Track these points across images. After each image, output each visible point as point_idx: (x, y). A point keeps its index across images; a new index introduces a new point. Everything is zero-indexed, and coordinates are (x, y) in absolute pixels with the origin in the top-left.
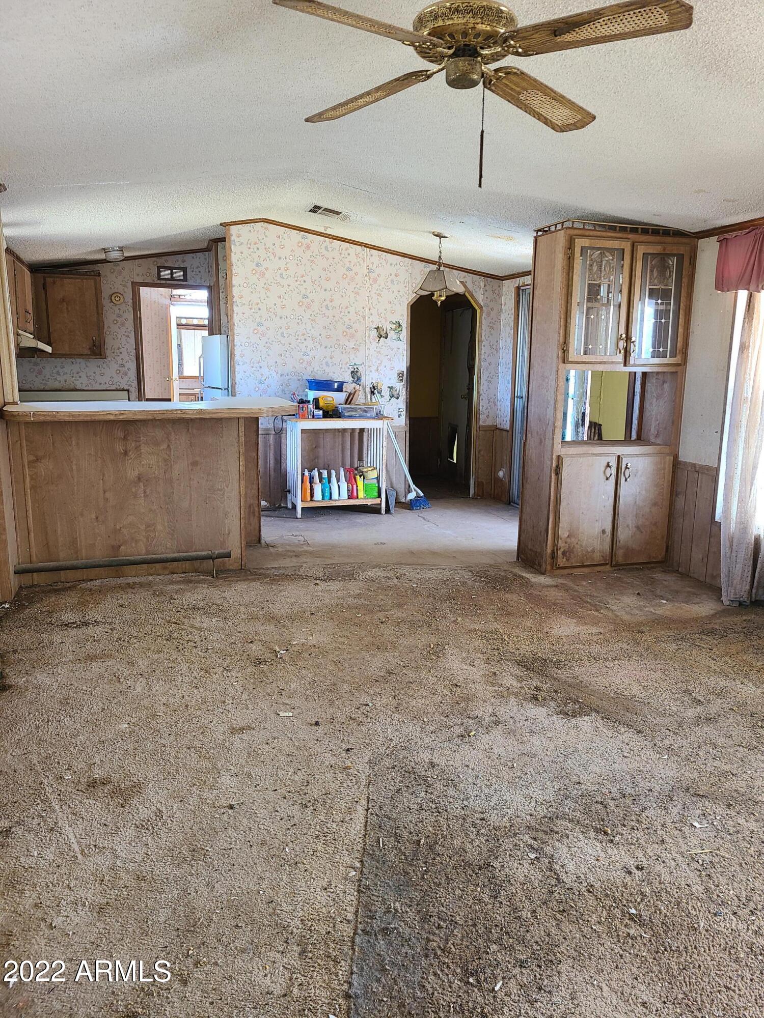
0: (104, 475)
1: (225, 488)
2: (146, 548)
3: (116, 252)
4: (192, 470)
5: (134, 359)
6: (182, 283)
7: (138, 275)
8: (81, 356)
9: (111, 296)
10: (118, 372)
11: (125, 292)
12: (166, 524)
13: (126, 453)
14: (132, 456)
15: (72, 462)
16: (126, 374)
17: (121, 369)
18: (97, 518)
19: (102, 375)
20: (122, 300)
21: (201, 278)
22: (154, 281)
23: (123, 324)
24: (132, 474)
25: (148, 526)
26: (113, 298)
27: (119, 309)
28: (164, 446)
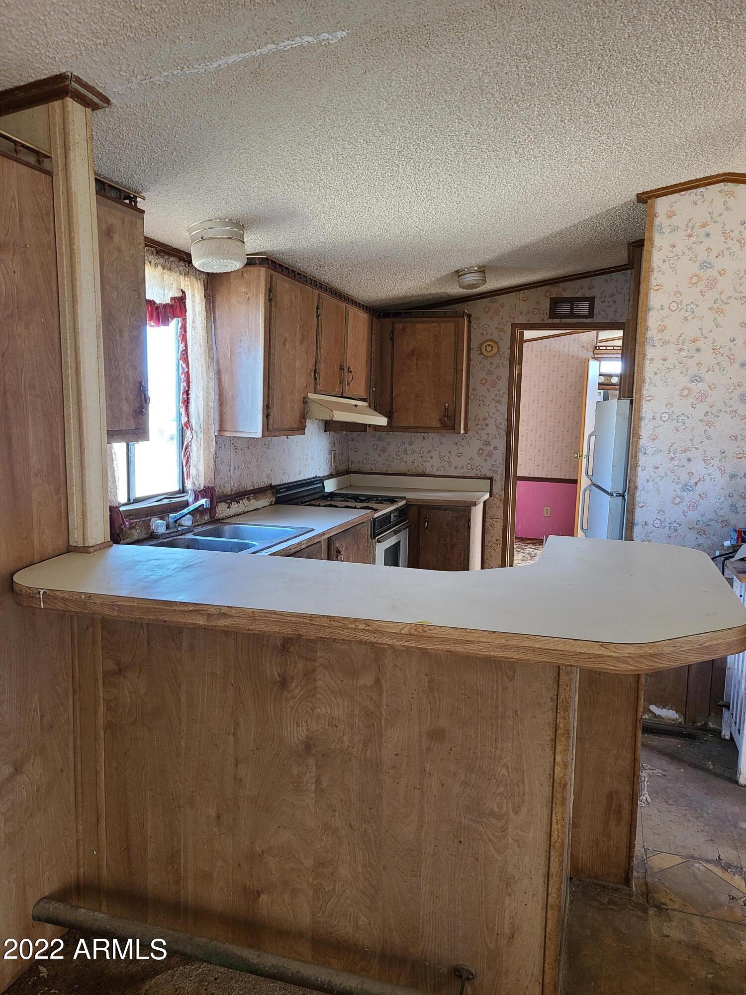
0: (237, 725)
1: (512, 814)
2: (314, 915)
3: (473, 275)
4: (428, 749)
5: (504, 434)
6: (585, 320)
7: (521, 313)
8: (427, 429)
9: (481, 345)
10: (481, 452)
11: (501, 339)
12: (360, 869)
13: (284, 683)
14: (297, 691)
15: (179, 686)
16: (490, 455)
17: (485, 447)
18: (219, 818)
19: (459, 455)
20: (495, 350)
21: (615, 311)
22: (543, 320)
23: (494, 385)
24: (296, 734)
25: (320, 864)
26: (483, 348)
27: (491, 363)
28: (367, 680)
